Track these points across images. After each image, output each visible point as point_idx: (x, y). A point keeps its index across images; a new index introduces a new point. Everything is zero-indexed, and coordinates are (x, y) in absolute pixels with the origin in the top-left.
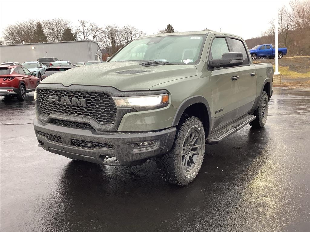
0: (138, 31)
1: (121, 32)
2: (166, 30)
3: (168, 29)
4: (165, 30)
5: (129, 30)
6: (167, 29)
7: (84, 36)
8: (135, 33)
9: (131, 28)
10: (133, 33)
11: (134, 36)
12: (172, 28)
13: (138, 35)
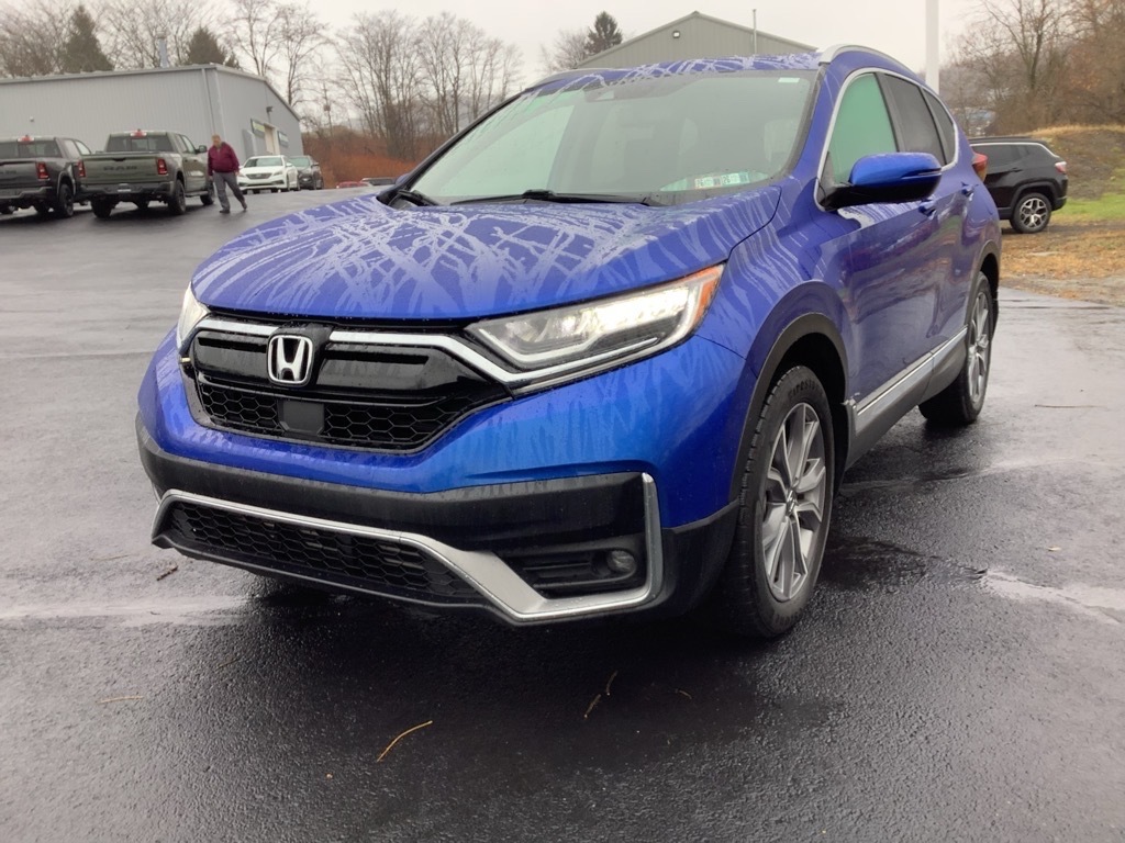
0: (485, 38)
1: (418, 42)
2: (592, 36)
3: (598, 29)
4: (586, 33)
5: (448, 36)
6: (595, 31)
7: (255, 59)
8: (468, 46)
9: (455, 28)
10: (465, 47)
11: (467, 61)
12: (613, 26)
13: (483, 55)
